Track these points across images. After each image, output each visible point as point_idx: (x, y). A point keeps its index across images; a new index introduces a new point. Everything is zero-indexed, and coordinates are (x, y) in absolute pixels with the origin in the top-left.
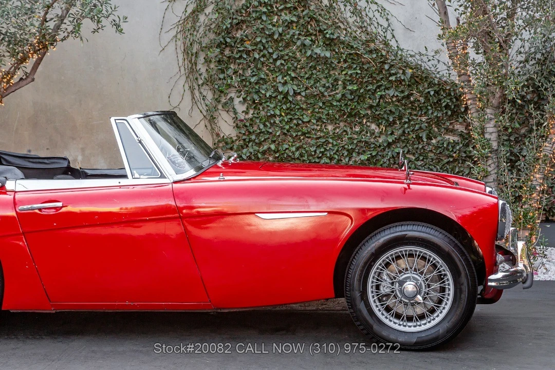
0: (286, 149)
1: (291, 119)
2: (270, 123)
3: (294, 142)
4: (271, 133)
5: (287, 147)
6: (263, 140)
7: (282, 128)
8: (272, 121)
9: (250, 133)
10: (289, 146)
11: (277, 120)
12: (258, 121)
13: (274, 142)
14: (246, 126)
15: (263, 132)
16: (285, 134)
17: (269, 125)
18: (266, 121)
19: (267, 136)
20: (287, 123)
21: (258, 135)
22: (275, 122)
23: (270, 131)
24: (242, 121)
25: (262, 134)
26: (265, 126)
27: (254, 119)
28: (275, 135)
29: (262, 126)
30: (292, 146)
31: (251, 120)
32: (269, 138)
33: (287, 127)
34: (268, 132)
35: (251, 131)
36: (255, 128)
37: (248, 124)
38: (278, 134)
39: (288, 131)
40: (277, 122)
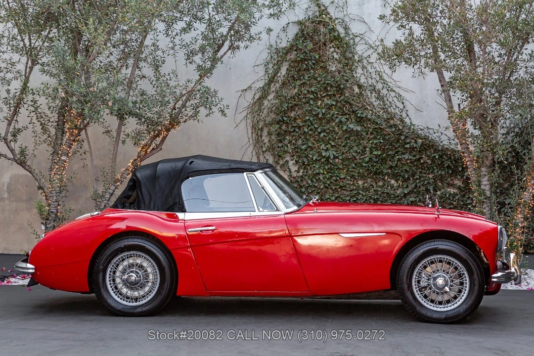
0: (328, 198)
1: (331, 176)
2: (316, 179)
3: (333, 193)
4: (316, 187)
5: (328, 197)
6: (310, 191)
7: (325, 183)
8: (317, 178)
9: (301, 187)
10: (330, 196)
12: (307, 178)
13: (319, 193)
14: (298, 182)
15: (310, 186)
16: (326, 187)
17: (315, 181)
18: (312, 178)
19: (313, 189)
20: (328, 179)
21: (307, 188)
22: (319, 178)
23: (316, 185)
24: (294, 178)
25: (309, 188)
26: (312, 181)
27: (304, 176)
28: (320, 188)
29: (309, 182)
30: (332, 196)
31: (302, 177)
32: (314, 190)
33: (328, 182)
34: (314, 186)
35: (302, 185)
36: (305, 183)
37: (299, 180)
38: (322, 187)
39: (329, 185)
40: (321, 178)
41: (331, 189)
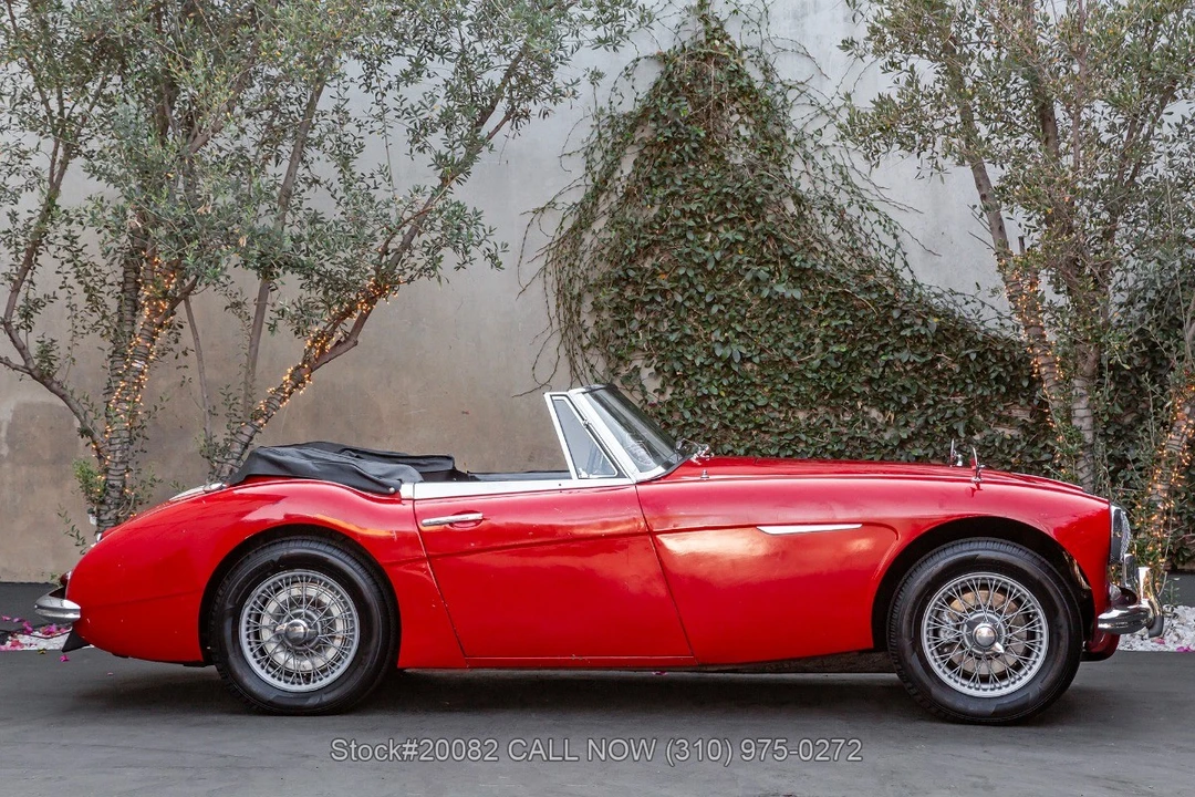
0: (729, 451)
1: (736, 401)
2: (702, 409)
3: (741, 439)
4: (703, 425)
5: (730, 448)
6: (690, 435)
7: (721, 417)
8: (705, 406)
9: (668, 425)
10: (733, 445)
11: (714, 404)
12: (681, 406)
13: (708, 440)
14: (661, 414)
15: (690, 424)
16: (726, 427)
17: (699, 412)
18: (694, 406)
19: (697, 431)
20: (729, 409)
21: (681, 429)
22: (709, 407)
23: (702, 421)
24: (653, 405)
25: (688, 428)
26: (693, 413)
27: (674, 402)
28: (710, 428)
29: (687, 415)
30: (739, 447)
31: (670, 403)
32: (698, 434)
33: (730, 415)
34: (698, 423)
35: (671, 422)
36: (676, 418)
37: (664, 411)
38: (714, 427)
39: (731, 422)
40: (714, 407)
41: (737, 430)
